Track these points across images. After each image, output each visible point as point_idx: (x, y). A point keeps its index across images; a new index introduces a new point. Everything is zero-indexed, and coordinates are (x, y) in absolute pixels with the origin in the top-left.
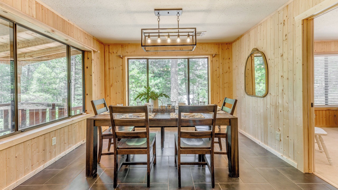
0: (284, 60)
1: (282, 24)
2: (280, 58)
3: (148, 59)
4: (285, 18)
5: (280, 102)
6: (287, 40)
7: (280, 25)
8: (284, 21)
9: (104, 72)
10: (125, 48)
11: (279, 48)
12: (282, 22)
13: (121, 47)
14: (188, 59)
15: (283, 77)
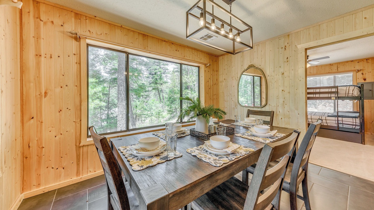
0: (285, 78)
1: (283, 49)
2: (280, 76)
3: (128, 54)
4: (286, 44)
5: (281, 111)
6: (288, 62)
7: (280, 49)
8: (285, 46)
9: (19, 60)
10: (86, 22)
11: (280, 68)
12: (284, 47)
13: (76, 18)
14: (181, 64)
15: (284, 91)
